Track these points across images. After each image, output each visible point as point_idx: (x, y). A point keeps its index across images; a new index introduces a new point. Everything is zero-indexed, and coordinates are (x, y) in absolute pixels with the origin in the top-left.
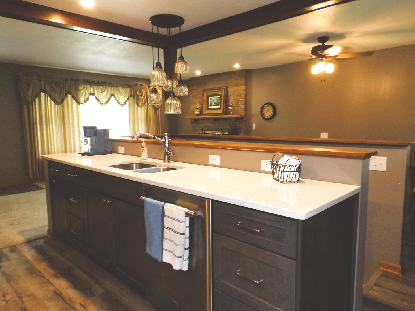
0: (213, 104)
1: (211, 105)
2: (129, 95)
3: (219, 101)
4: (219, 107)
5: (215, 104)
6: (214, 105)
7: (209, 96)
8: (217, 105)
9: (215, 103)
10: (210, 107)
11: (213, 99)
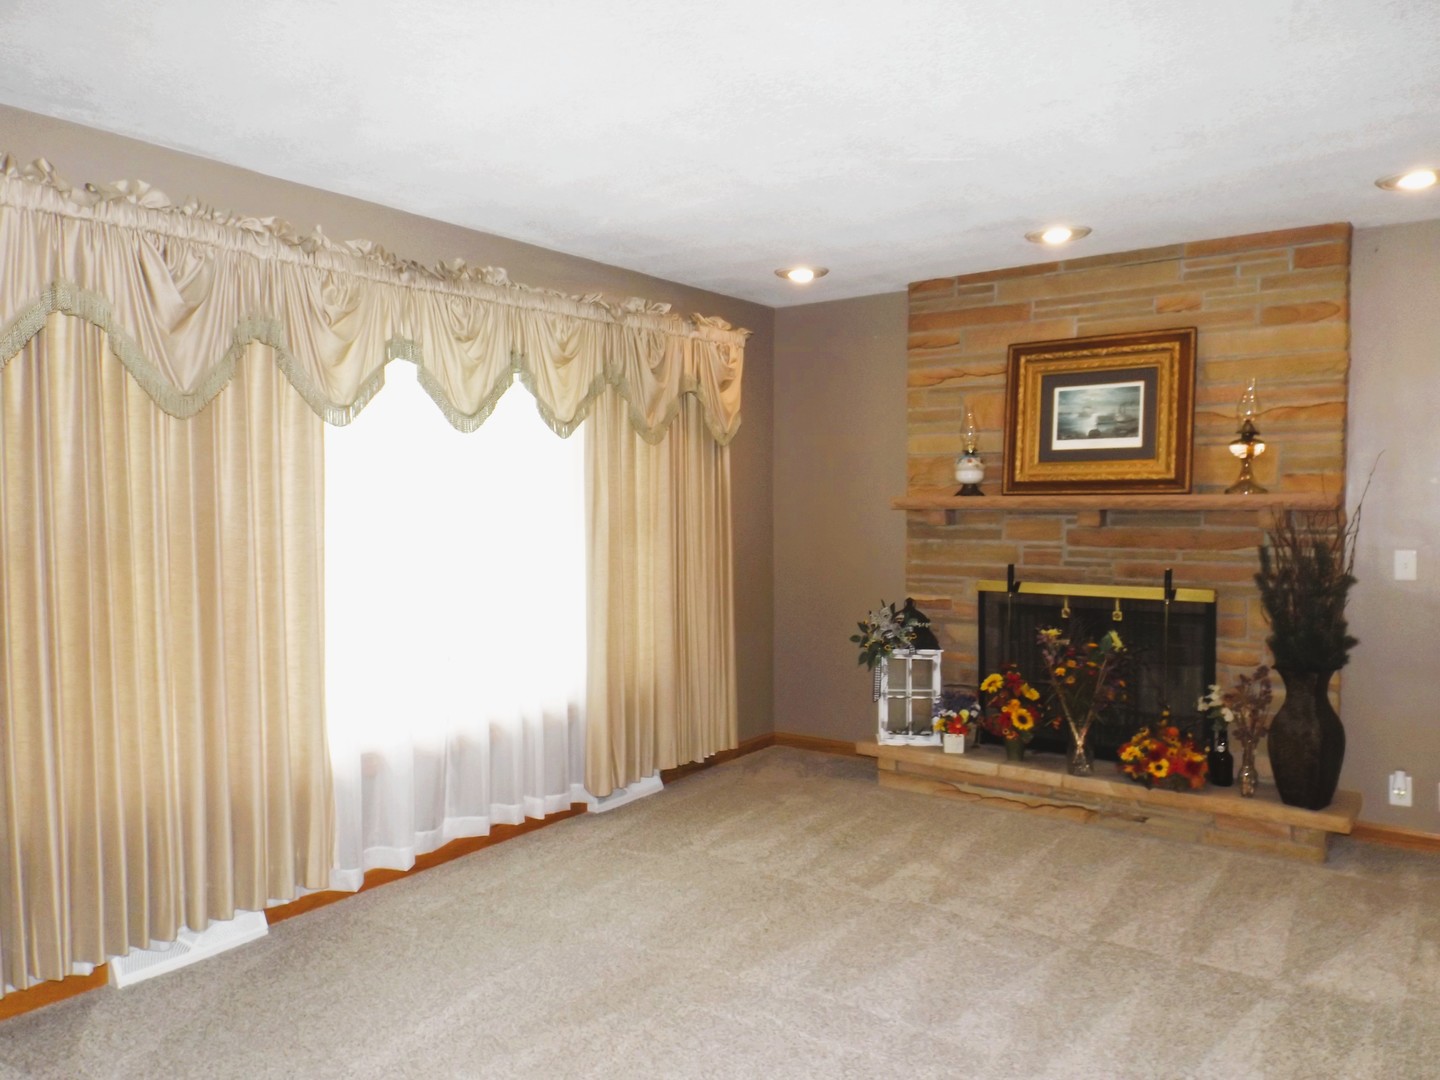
0: (1089, 425)
1: (1066, 433)
2: (599, 370)
3: (1129, 410)
4: (1136, 442)
5: (1103, 429)
6: (1094, 435)
7: (1051, 382)
8: (1117, 433)
9: (1102, 421)
10: (1058, 445)
11: (1085, 397)
